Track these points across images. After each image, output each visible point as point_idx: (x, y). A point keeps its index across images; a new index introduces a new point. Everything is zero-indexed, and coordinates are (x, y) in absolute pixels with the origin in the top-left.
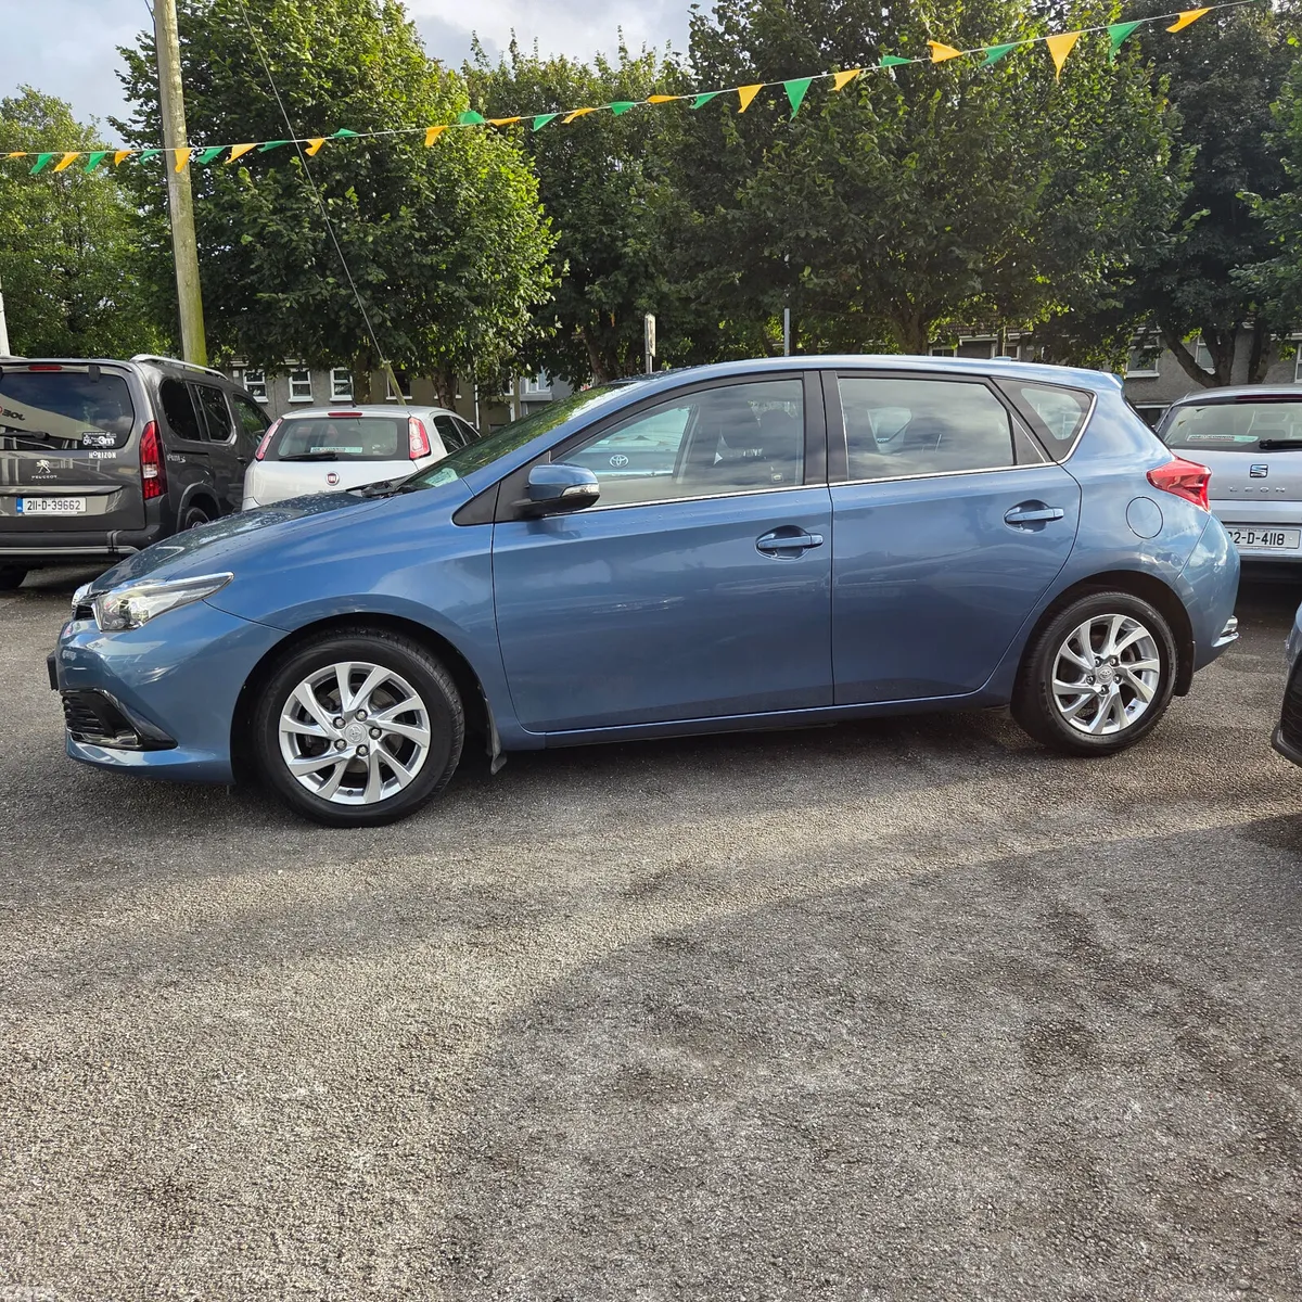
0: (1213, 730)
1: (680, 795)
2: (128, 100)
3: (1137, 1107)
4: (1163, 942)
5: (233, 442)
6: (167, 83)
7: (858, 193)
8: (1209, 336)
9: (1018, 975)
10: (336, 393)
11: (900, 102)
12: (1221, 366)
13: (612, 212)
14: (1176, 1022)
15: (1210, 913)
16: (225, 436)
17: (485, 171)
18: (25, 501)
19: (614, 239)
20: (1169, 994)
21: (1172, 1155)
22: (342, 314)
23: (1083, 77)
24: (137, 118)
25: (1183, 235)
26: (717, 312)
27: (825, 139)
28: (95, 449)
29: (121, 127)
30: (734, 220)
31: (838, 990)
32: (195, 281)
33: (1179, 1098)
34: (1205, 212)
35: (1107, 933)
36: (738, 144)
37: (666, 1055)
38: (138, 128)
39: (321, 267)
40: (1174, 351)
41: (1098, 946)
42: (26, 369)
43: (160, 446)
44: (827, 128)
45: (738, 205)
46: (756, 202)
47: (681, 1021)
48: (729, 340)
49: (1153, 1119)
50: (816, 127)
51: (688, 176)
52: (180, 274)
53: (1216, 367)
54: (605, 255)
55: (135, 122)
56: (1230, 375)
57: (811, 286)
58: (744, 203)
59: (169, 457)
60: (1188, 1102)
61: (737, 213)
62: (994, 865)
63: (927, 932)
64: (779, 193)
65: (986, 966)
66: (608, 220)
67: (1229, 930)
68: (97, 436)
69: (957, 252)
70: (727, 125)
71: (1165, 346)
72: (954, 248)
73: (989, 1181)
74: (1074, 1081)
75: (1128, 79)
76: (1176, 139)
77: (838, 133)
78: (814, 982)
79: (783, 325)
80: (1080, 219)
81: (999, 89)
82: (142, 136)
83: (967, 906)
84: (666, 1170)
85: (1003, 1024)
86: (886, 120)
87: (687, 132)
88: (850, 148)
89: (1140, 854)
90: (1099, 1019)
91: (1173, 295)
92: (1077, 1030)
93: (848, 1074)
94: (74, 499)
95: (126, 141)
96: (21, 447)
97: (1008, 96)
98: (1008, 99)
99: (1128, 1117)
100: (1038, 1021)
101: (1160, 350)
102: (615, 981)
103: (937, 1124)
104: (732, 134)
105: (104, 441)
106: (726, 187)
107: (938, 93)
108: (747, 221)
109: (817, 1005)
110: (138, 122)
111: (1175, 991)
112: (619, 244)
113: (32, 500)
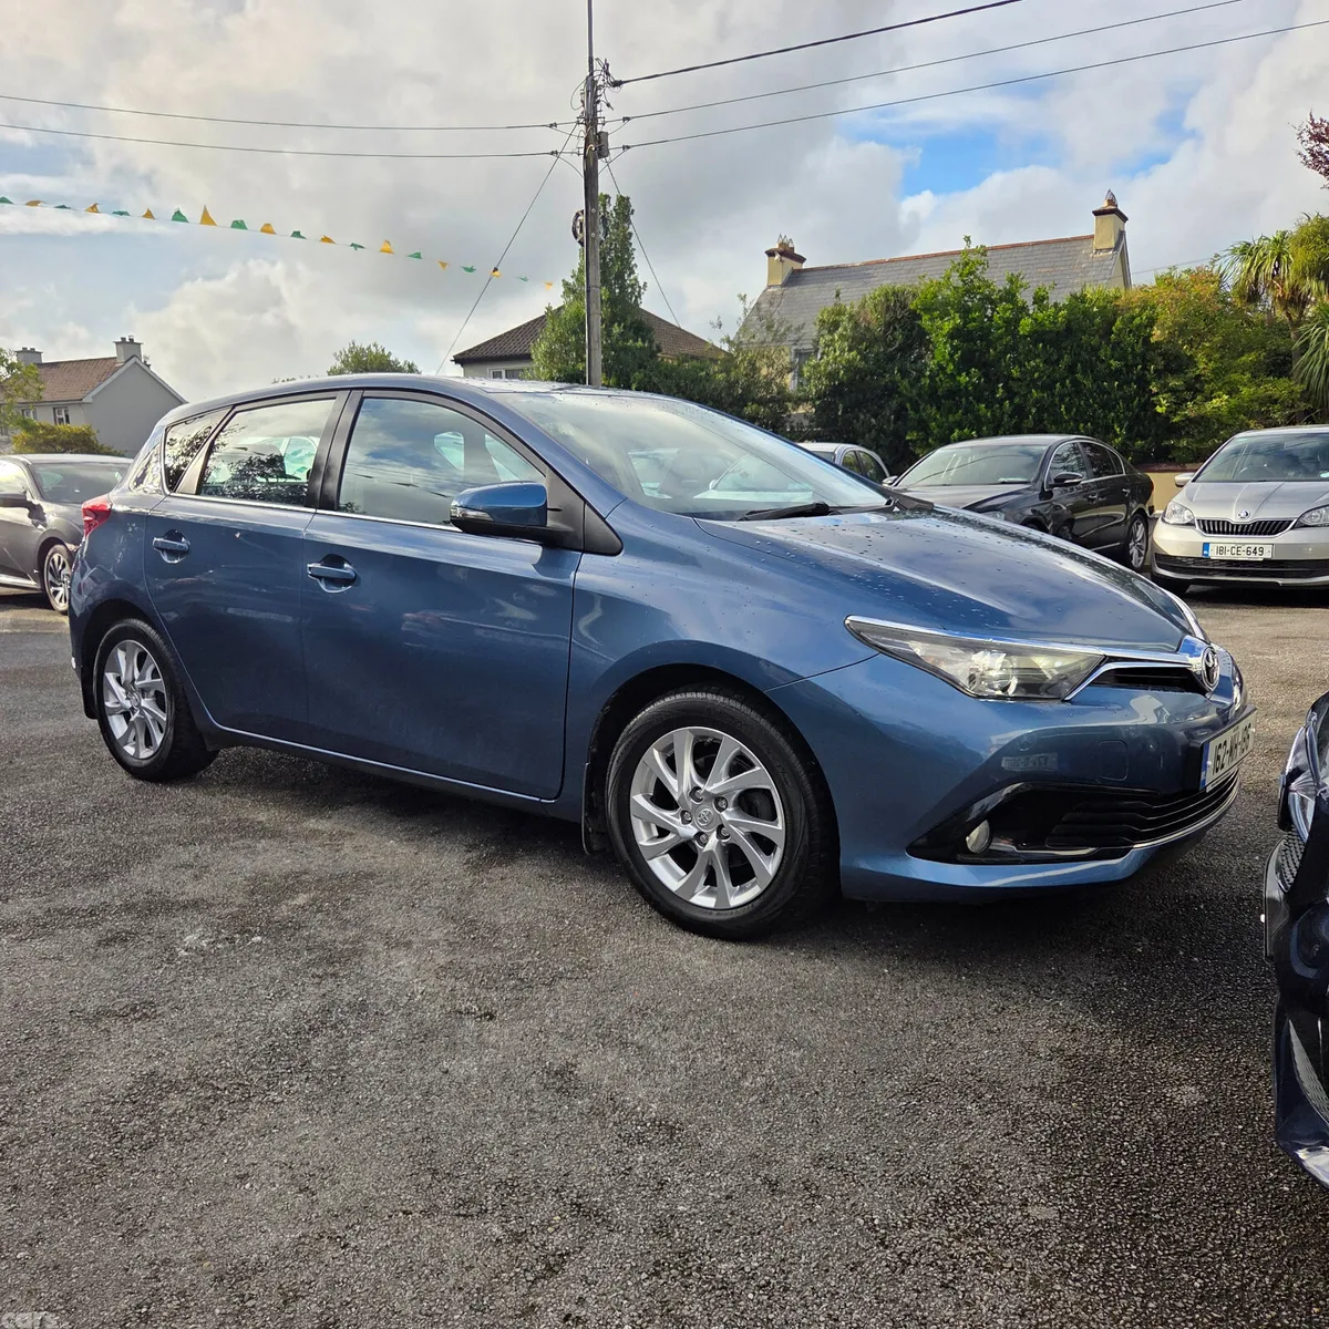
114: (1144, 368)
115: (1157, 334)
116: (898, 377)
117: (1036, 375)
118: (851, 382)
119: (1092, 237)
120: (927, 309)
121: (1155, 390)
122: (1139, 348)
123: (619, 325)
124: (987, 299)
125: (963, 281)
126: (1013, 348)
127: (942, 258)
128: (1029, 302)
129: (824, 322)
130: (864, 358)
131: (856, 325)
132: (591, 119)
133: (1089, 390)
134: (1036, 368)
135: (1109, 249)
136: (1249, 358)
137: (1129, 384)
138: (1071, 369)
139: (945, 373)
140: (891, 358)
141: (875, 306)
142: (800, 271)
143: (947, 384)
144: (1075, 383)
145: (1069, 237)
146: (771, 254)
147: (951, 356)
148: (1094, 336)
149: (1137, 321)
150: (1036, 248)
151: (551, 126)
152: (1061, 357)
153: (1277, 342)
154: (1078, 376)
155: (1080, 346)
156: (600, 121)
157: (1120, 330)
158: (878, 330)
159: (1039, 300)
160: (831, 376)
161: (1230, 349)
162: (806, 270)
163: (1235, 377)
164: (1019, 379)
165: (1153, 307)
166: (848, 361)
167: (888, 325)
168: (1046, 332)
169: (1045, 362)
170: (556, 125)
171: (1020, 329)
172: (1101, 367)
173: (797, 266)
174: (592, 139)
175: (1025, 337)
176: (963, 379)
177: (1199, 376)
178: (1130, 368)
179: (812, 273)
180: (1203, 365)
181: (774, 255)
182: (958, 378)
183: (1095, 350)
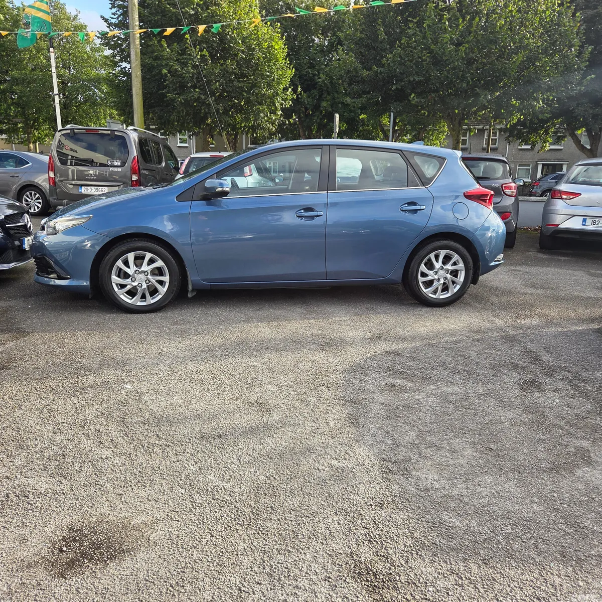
0: (584, 297)
1: (379, 309)
2: (111, 9)
3: (557, 401)
4: (566, 361)
5: (164, 165)
6: (131, 3)
7: (437, 62)
8: (589, 131)
9: (514, 367)
10: (180, 143)
11: (460, 21)
12: (594, 145)
13: (314, 62)
14: (570, 381)
15: (582, 353)
16: (160, 163)
17: (266, 44)
18: (83, 187)
19: (314, 75)
20: (568, 375)
21: (569, 412)
22: (203, 108)
23: (543, 13)
24: (113, 16)
25: (583, 86)
26: (359, 111)
27: (424, 37)
28: (112, 166)
29: (106, 20)
30: (381, 73)
31: (453, 368)
32: (140, 92)
33: (571, 400)
34: (593, 76)
35: (545, 357)
36: (384, 38)
37: (399, 381)
38: (113, 21)
39: (194, 87)
40: (572, 137)
41: (542, 361)
42: (84, 131)
43: (139, 166)
44: (426, 32)
45: (383, 66)
46: (392, 65)
47: (401, 374)
48: (363, 125)
49: (563, 404)
50: (421, 31)
51: (361, 52)
52: (134, 89)
53: (591, 146)
54: (309, 83)
55: (112, 18)
56: (597, 149)
57: (414, 103)
58: (386, 65)
59: (142, 171)
60: (574, 401)
61: (382, 69)
62: (502, 337)
63: (481, 355)
64: (403, 61)
65: (503, 364)
66: (312, 66)
67: (589, 358)
68: (114, 161)
69: (478, 90)
70: (380, 29)
71: (567, 134)
72: (476, 88)
73: (511, 415)
74: (536, 394)
75: (563, 15)
76: (582, 42)
77: (431, 34)
78: (444, 365)
79: (390, 119)
80: (536, 77)
81: (504, 17)
82: (116, 25)
83: (495, 348)
84: (409, 407)
85: (511, 379)
86: (453, 30)
87: (361, 33)
88: (435, 41)
89: (555, 336)
90: (544, 379)
91: (573, 111)
92: (537, 382)
93: (461, 389)
94: (103, 188)
95: (108, 27)
96: (76, 164)
97: (508, 20)
98: (508, 21)
99: (555, 403)
100: (523, 379)
101: (565, 137)
102: (376, 362)
103: (492, 402)
104: (382, 34)
105: (116, 164)
106: (378, 58)
107: (477, 19)
108: (387, 73)
109: (446, 372)
110: (114, 18)
111: (570, 374)
112: (316, 77)
113: (86, 187)
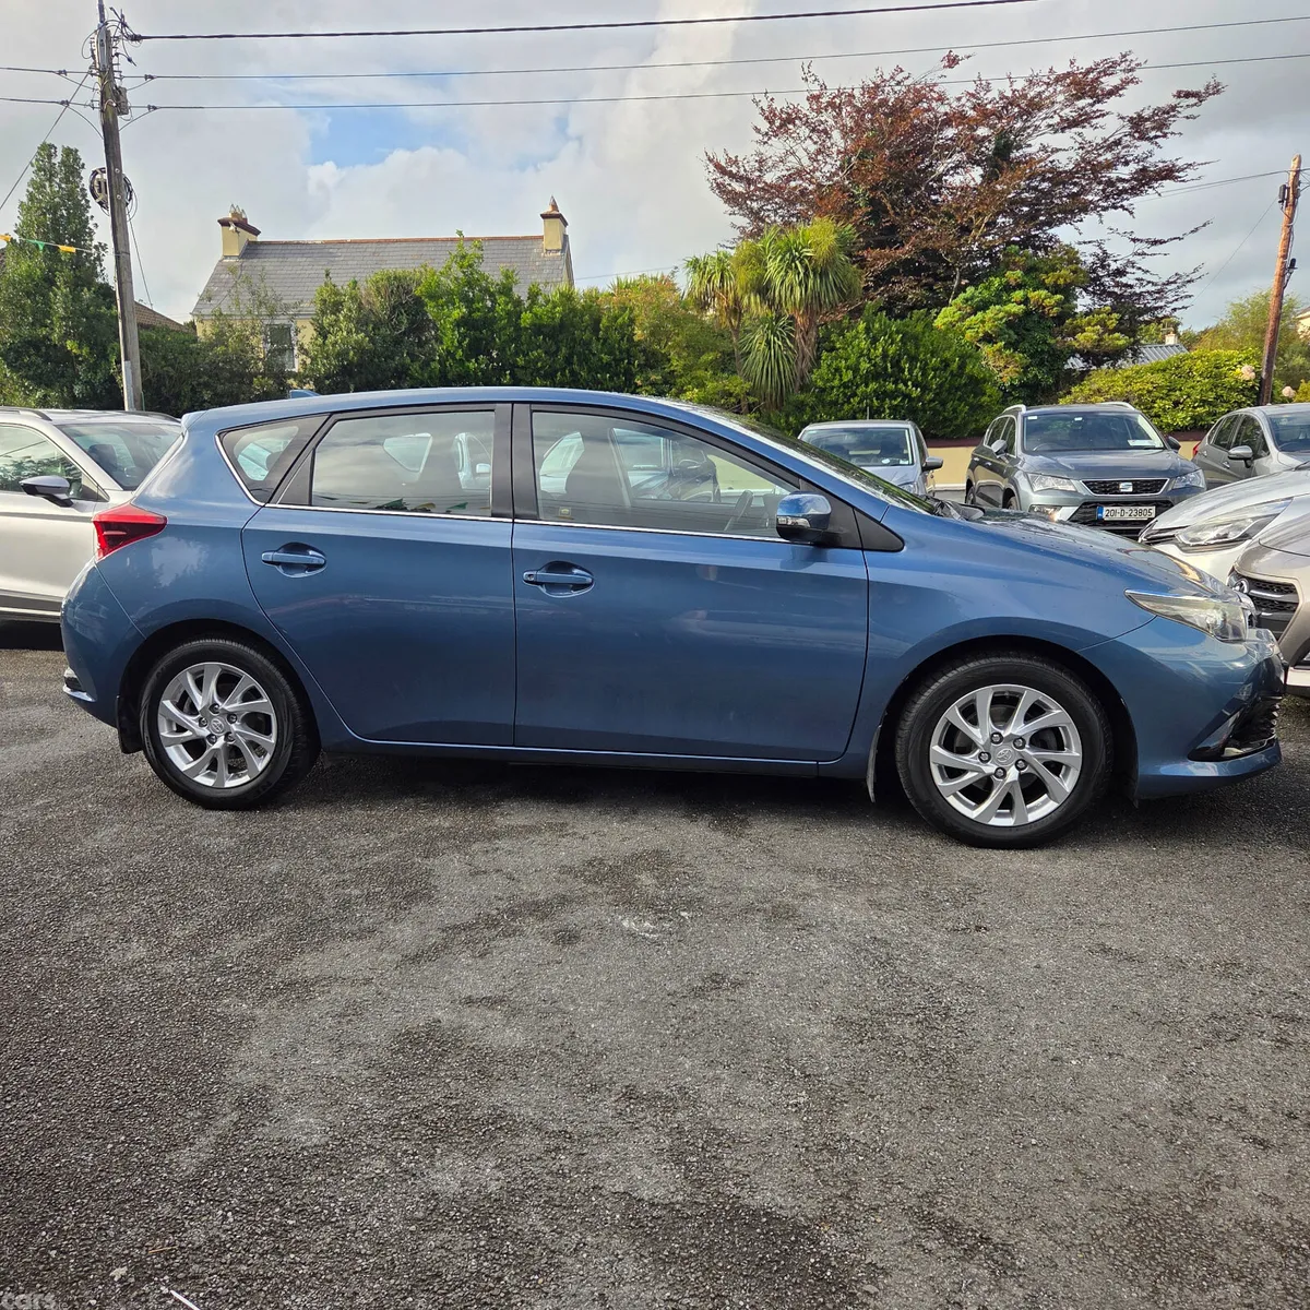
114: (629, 363)
115: (639, 334)
116: (408, 360)
117: (539, 364)
118: (360, 365)
119: (541, 238)
120: (433, 297)
121: (639, 382)
122: (624, 345)
123: (89, 290)
124: (486, 290)
125: (464, 273)
126: (515, 340)
127: (404, 244)
128: (524, 298)
129: (325, 301)
130: (372, 340)
131: (360, 307)
132: (106, 72)
133: (585, 380)
134: (539, 358)
135: (558, 251)
136: (709, 357)
137: (618, 375)
138: (568, 361)
139: (454, 358)
140: (398, 342)
141: (378, 289)
142: (256, 243)
143: (458, 369)
144: (573, 372)
145: (520, 235)
146: (224, 223)
147: (460, 343)
148: (585, 331)
149: (620, 320)
150: (492, 243)
151: (60, 73)
152: (558, 349)
153: (724, 345)
154: (576, 367)
155: (574, 340)
156: (116, 75)
157: (607, 328)
158: (384, 314)
159: (533, 296)
160: (341, 355)
161: (694, 348)
162: (262, 243)
163: (700, 373)
164: (523, 367)
165: (632, 310)
166: (356, 342)
167: (394, 308)
168: (545, 326)
169: (546, 353)
170: (65, 73)
171: (522, 321)
172: (593, 359)
173: (252, 238)
174: (109, 94)
175: (526, 329)
176: (472, 365)
177: (674, 371)
178: (618, 361)
179: (271, 247)
180: (676, 364)
181: (229, 226)
182: (467, 364)
183: (587, 344)
